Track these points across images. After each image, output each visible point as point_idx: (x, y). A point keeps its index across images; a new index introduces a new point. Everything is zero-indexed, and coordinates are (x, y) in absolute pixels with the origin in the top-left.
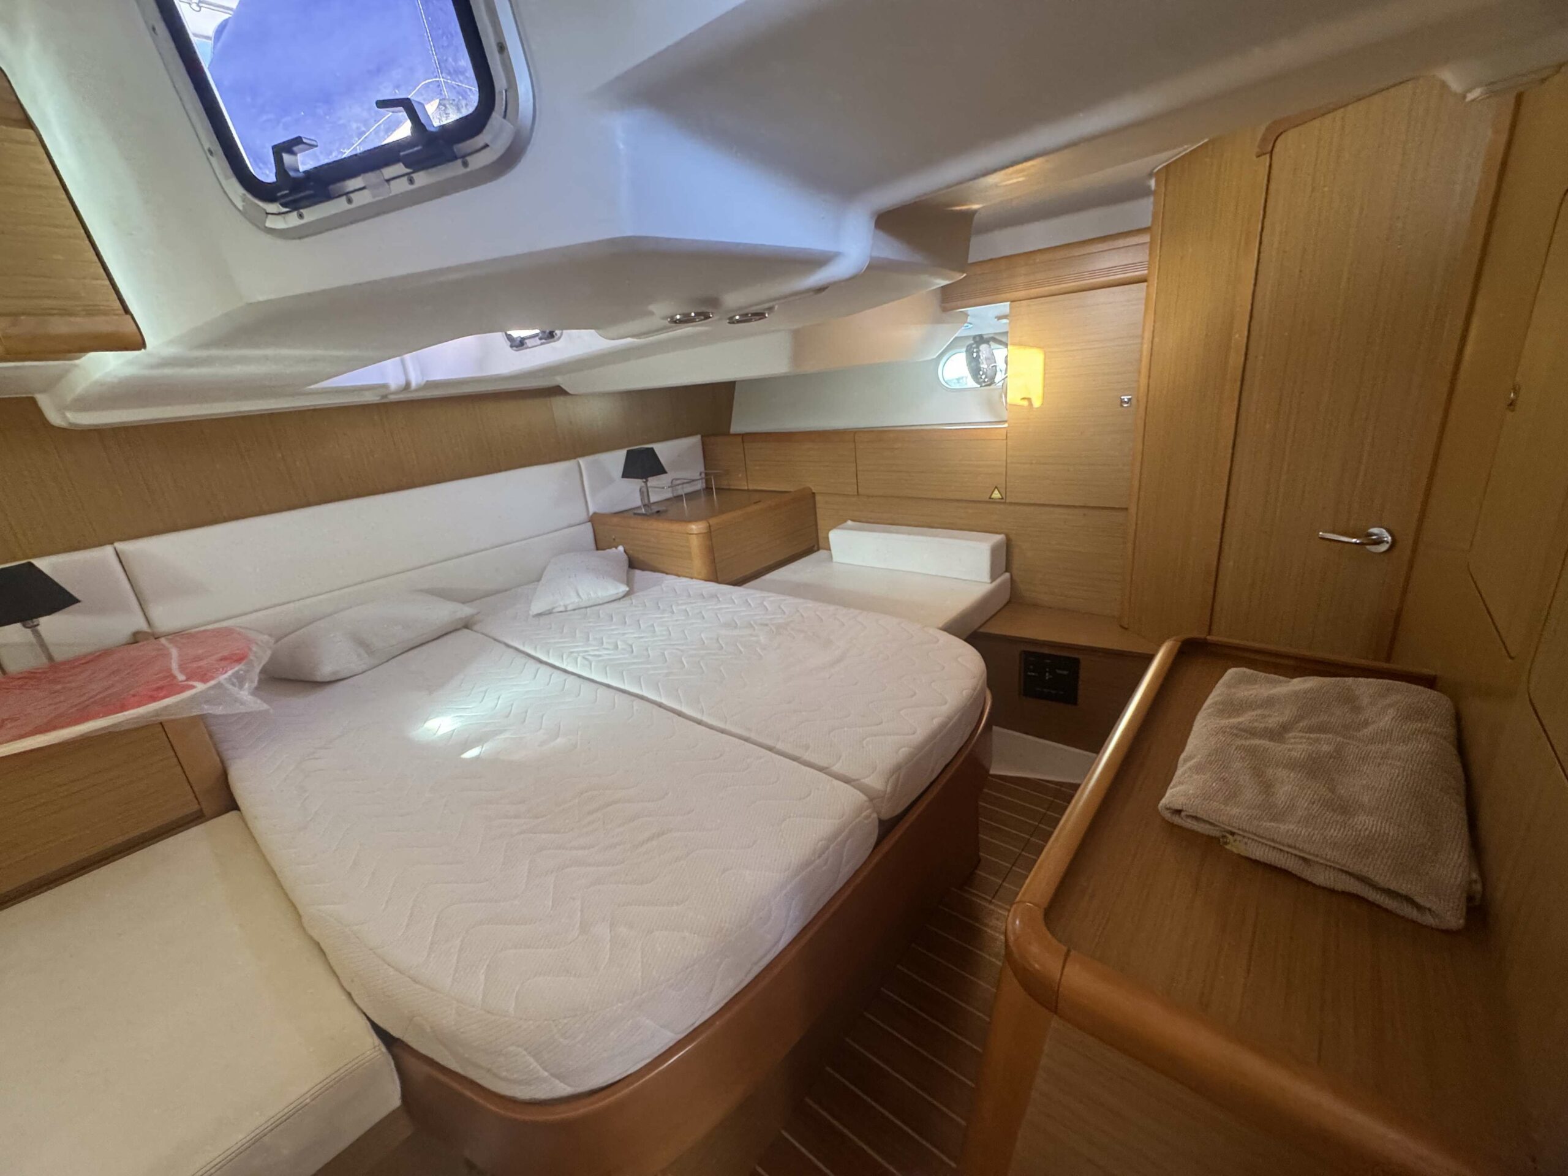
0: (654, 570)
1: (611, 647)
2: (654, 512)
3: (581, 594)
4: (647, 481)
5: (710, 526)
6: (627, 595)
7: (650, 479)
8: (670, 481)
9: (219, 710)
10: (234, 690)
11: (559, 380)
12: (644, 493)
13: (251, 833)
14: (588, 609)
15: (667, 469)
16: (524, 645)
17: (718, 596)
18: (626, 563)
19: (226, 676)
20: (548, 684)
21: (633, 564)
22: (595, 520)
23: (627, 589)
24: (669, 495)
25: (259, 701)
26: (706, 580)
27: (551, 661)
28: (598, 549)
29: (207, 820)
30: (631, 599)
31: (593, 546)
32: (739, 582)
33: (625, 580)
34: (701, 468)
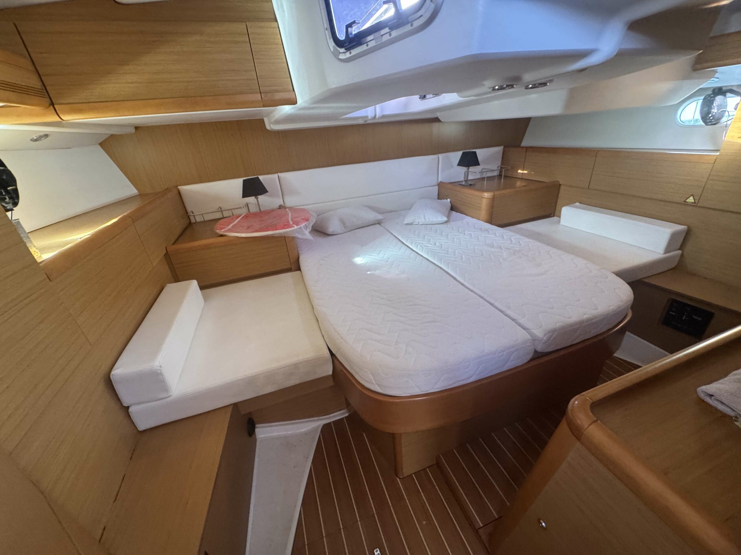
0: (462, 213)
1: (433, 243)
2: (470, 185)
3: (426, 218)
4: (469, 168)
5: (494, 195)
6: (446, 222)
7: (470, 167)
8: (481, 169)
9: (300, 236)
10: (304, 230)
11: (438, 115)
12: (467, 174)
13: (303, 280)
14: (428, 225)
15: (480, 163)
16: (398, 235)
17: (489, 230)
18: (450, 208)
19: (303, 225)
20: (404, 253)
21: (453, 208)
22: (440, 185)
23: (447, 219)
24: (478, 176)
25: (311, 236)
26: (485, 222)
27: (407, 244)
28: (438, 199)
29: (292, 271)
30: (447, 225)
31: (436, 197)
32: (503, 226)
33: (447, 215)
34: (499, 163)
